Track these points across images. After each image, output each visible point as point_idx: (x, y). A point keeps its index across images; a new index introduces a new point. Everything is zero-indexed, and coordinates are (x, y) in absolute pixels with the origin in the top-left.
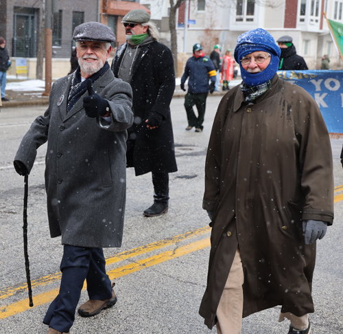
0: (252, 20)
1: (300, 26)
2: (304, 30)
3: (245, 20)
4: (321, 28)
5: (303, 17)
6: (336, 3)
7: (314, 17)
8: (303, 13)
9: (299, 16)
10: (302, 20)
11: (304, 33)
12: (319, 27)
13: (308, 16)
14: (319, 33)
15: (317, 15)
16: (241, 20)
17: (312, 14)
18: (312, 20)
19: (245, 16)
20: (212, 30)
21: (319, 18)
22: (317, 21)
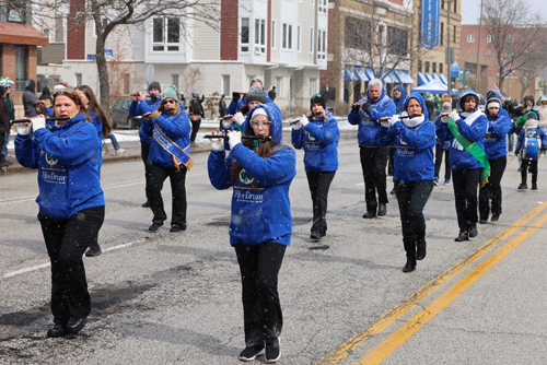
0: (176, 48)
1: (242, 57)
2: (247, 62)
3: (166, 48)
4: (269, 60)
5: (245, 45)
6: (285, 25)
7: (259, 45)
8: (245, 40)
9: (240, 44)
10: (245, 49)
11: (247, 66)
12: (265, 59)
13: (252, 44)
14: (266, 66)
15: (263, 43)
16: (162, 48)
17: (257, 42)
18: (257, 49)
19: (166, 44)
20: (119, 62)
21: (265, 46)
22: (263, 50)
